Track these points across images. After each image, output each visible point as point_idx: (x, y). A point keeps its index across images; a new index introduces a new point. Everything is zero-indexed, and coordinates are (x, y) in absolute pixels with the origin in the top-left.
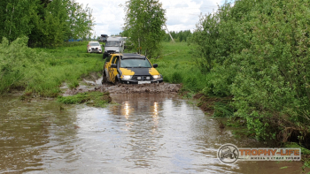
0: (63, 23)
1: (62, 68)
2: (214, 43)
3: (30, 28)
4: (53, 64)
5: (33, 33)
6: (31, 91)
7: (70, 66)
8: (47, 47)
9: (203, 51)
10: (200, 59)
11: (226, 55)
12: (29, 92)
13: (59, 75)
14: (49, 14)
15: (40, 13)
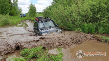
2: (46, 14)
3: (9, 12)
4: (15, 19)
7: (18, 19)
8: (13, 16)
11: (49, 16)
13: (16, 21)
14: (13, 9)
15: (11, 9)
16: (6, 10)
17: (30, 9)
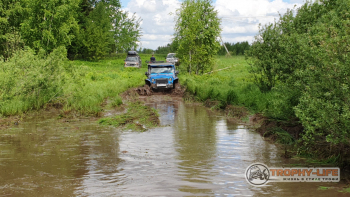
0: (106, 33)
1: (105, 84)
2: (275, 57)
3: (70, 38)
5: (73, 44)
6: (70, 109)
7: (113, 82)
8: (88, 60)
9: (263, 66)
10: (259, 76)
11: (288, 71)
12: (67, 110)
14: (91, 23)
15: (81, 22)
16: (57, 23)
17: (183, 24)
